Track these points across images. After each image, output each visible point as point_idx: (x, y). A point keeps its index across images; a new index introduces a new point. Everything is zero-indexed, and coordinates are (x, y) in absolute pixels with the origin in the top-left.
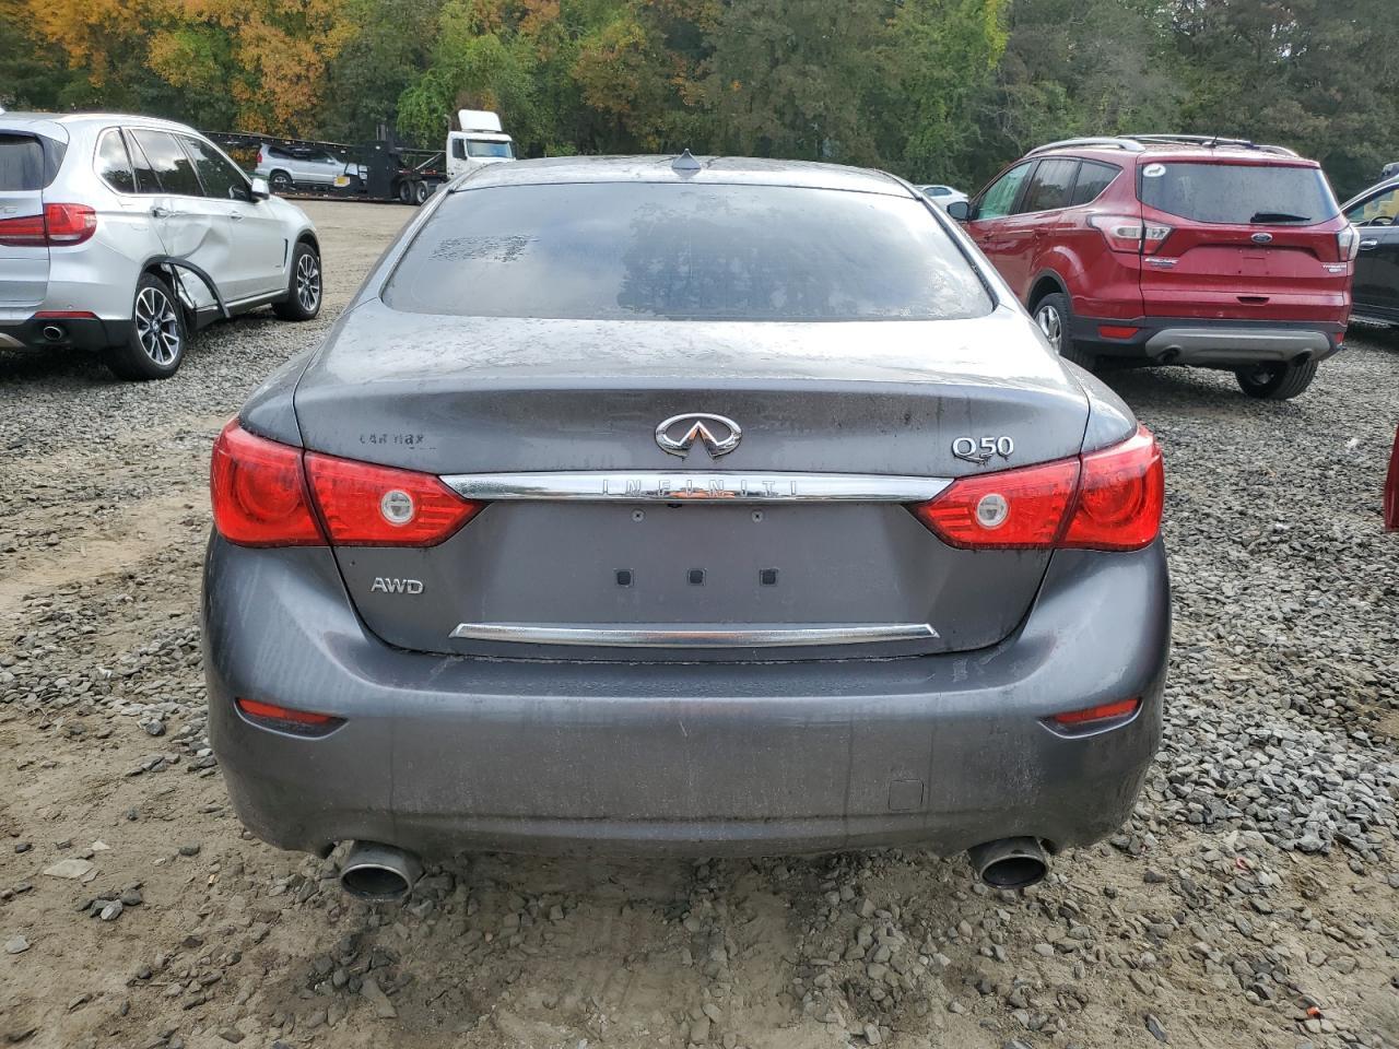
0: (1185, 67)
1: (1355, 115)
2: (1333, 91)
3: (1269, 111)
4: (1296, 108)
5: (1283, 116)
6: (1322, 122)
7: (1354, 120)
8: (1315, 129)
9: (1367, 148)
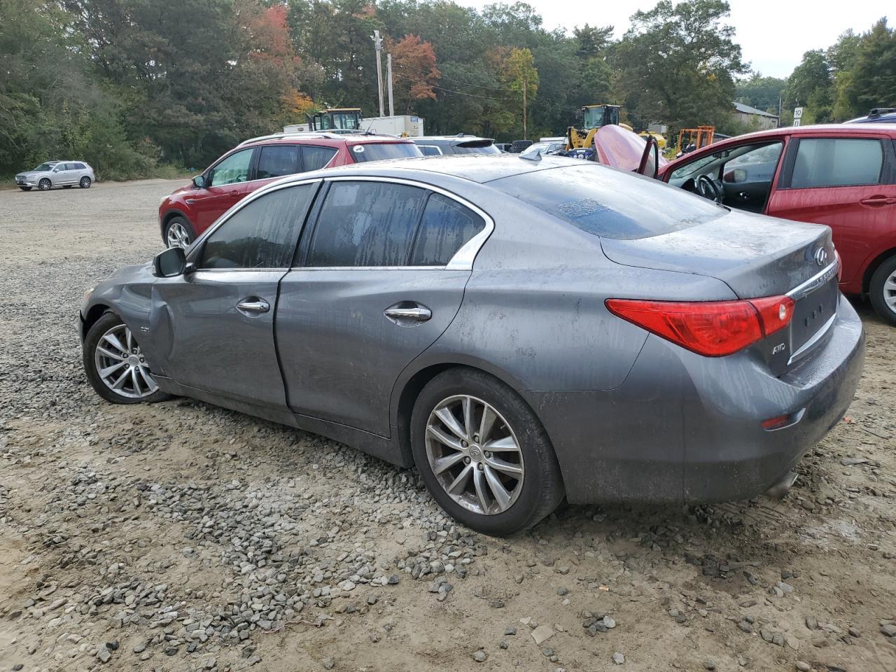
0: (110, 85)
1: (216, 113)
2: (200, 100)
3: (169, 112)
4: (184, 110)
5: (178, 114)
6: (200, 117)
7: (216, 116)
8: (198, 121)
9: (227, 132)
